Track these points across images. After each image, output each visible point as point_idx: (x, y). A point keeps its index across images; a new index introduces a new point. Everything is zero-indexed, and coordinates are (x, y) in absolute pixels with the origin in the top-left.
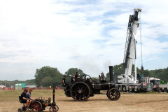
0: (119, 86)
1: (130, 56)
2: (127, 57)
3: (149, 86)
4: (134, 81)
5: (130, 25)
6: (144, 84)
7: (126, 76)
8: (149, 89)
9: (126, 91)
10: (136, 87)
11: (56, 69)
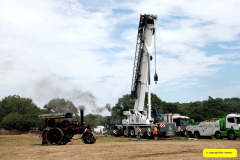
0: (125, 128)
1: (141, 80)
2: (137, 82)
3: (170, 129)
4: (147, 120)
5: (140, 31)
6: (162, 125)
7: (136, 112)
8: (170, 133)
9: (134, 136)
10: (149, 130)
11: (31, 101)
